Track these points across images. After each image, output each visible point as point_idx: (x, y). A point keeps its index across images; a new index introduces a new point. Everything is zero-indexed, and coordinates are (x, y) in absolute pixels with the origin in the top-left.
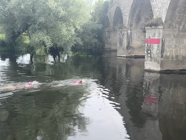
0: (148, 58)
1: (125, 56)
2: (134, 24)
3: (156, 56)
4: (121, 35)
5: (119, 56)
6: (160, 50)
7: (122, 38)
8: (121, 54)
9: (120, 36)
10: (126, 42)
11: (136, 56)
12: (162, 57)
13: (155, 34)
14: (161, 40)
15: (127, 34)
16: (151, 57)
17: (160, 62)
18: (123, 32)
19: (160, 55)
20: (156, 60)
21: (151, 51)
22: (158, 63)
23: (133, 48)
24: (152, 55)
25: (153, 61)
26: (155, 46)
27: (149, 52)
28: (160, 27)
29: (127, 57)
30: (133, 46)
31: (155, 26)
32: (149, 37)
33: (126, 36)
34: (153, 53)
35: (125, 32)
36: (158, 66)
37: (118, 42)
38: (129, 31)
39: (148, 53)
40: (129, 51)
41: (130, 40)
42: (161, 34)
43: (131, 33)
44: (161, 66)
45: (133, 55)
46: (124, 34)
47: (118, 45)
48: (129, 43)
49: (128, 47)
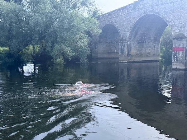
0: (175, 60)
1: (126, 61)
2: (132, 37)
3: (181, 59)
4: (123, 45)
5: (121, 62)
6: (184, 55)
7: (123, 48)
8: (122, 61)
9: (121, 47)
10: (127, 51)
11: (133, 61)
12: (186, 59)
13: (180, 44)
14: (185, 48)
15: (128, 44)
16: (177, 60)
17: (184, 63)
18: (124, 44)
19: (184, 58)
20: (181, 62)
21: (177, 56)
22: (183, 63)
23: (132, 56)
24: (178, 59)
25: (179, 63)
26: (181, 52)
27: (176, 56)
28: (184, 40)
29: (127, 62)
30: (131, 54)
32: (176, 46)
33: (126, 46)
34: (178, 57)
35: (126, 44)
36: (183, 66)
37: (120, 51)
38: (129, 43)
39: (174, 57)
40: (129, 57)
41: (130, 49)
42: (185, 45)
44: (185, 66)
45: (132, 60)
47: (120, 53)
48: (129, 52)
49: (129, 55)
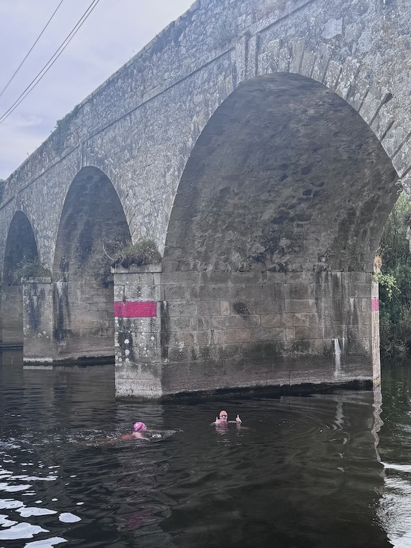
0: (124, 359)
1: (50, 360)
2: (72, 261)
3: (147, 353)
4: (35, 294)
5: (30, 364)
6: (158, 335)
7: (39, 306)
8: (35, 357)
9: (31, 299)
10: (51, 317)
11: (84, 358)
12: (165, 354)
13: (139, 289)
14: (159, 305)
15: (55, 291)
16: (132, 357)
17: (160, 372)
18: (40, 287)
19: (159, 350)
20: (147, 367)
21: (131, 340)
22: (155, 373)
23: (75, 335)
24: (136, 351)
25: (140, 370)
26: (144, 324)
27: (127, 341)
28: (152, 268)
29: (55, 364)
30: (72, 328)
31: (139, 264)
32: (125, 298)
33: (49, 298)
34: (137, 345)
35: (48, 288)
36: (155, 385)
37: (25, 319)
38: (59, 284)
39: (123, 346)
40: (63, 344)
41: (65, 311)
42: (158, 289)
43: (65, 289)
44: (165, 383)
45: (76, 356)
46: (42, 292)
47: (26, 327)
48: (60, 320)
49: (60, 332)
